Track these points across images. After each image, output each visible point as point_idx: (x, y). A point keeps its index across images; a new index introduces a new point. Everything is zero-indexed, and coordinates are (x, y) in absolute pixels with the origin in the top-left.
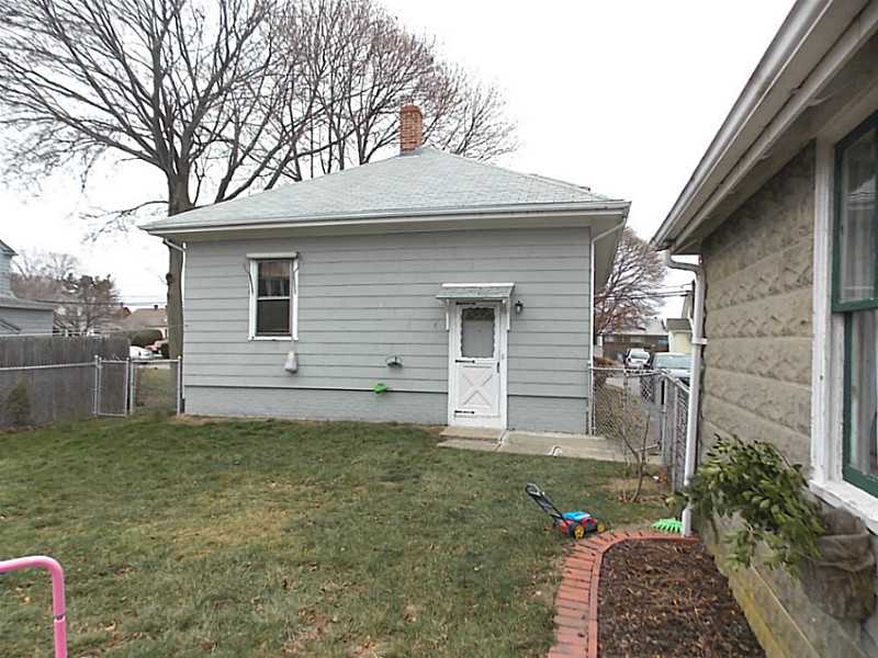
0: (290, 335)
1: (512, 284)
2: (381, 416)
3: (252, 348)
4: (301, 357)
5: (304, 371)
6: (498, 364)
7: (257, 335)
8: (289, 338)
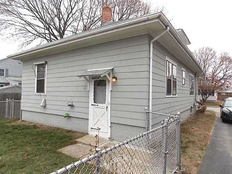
0: (44, 93)
1: (113, 68)
2: (68, 127)
3: (35, 97)
4: (46, 101)
5: (47, 106)
6: (107, 107)
7: (37, 93)
8: (43, 94)
